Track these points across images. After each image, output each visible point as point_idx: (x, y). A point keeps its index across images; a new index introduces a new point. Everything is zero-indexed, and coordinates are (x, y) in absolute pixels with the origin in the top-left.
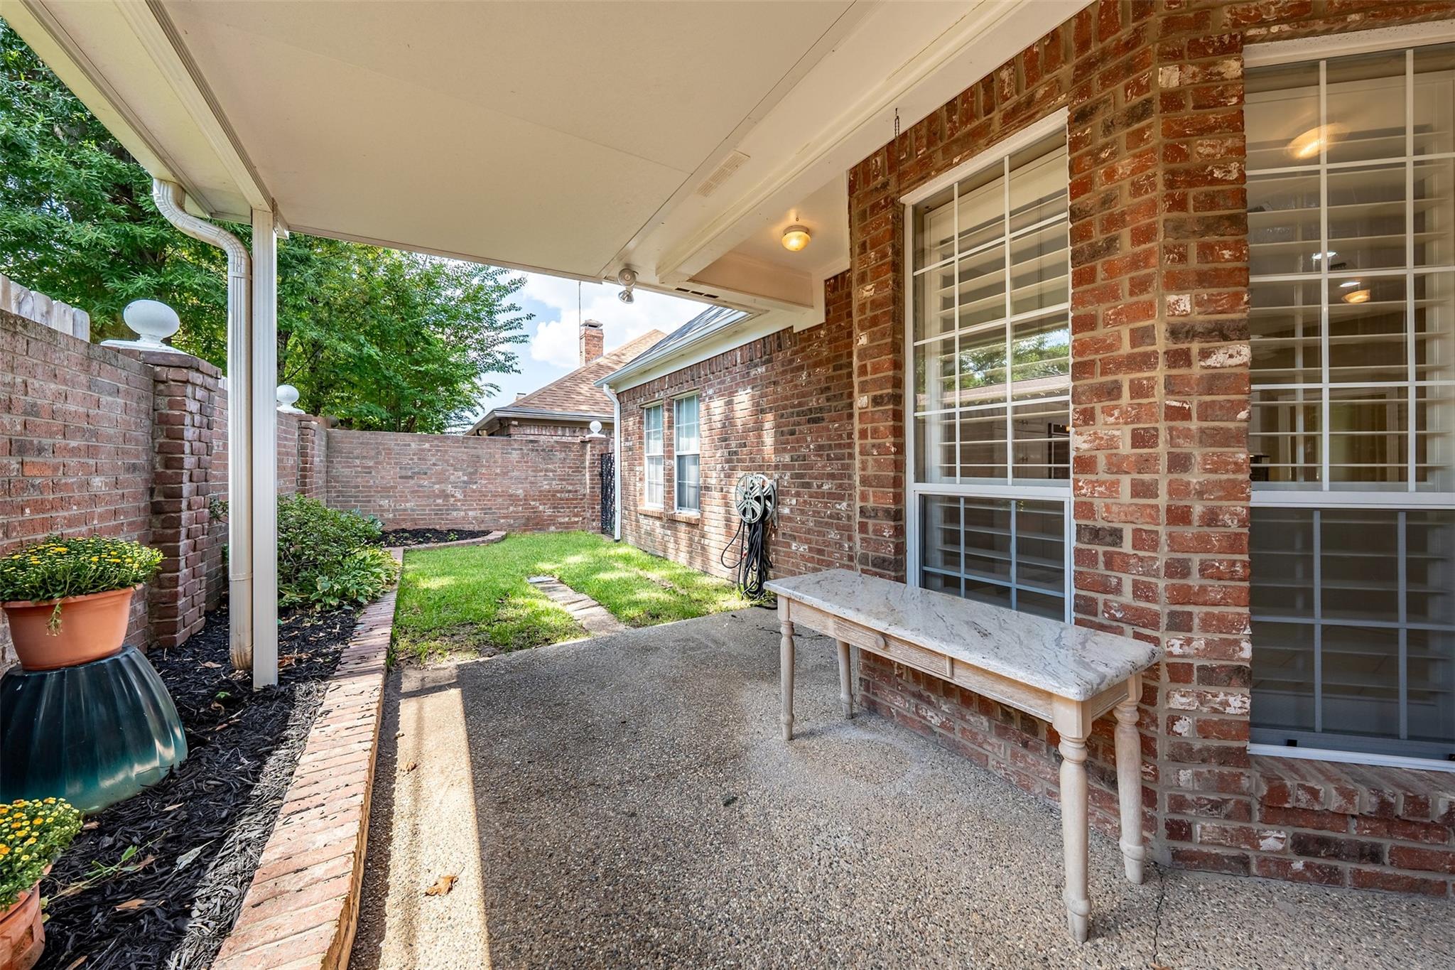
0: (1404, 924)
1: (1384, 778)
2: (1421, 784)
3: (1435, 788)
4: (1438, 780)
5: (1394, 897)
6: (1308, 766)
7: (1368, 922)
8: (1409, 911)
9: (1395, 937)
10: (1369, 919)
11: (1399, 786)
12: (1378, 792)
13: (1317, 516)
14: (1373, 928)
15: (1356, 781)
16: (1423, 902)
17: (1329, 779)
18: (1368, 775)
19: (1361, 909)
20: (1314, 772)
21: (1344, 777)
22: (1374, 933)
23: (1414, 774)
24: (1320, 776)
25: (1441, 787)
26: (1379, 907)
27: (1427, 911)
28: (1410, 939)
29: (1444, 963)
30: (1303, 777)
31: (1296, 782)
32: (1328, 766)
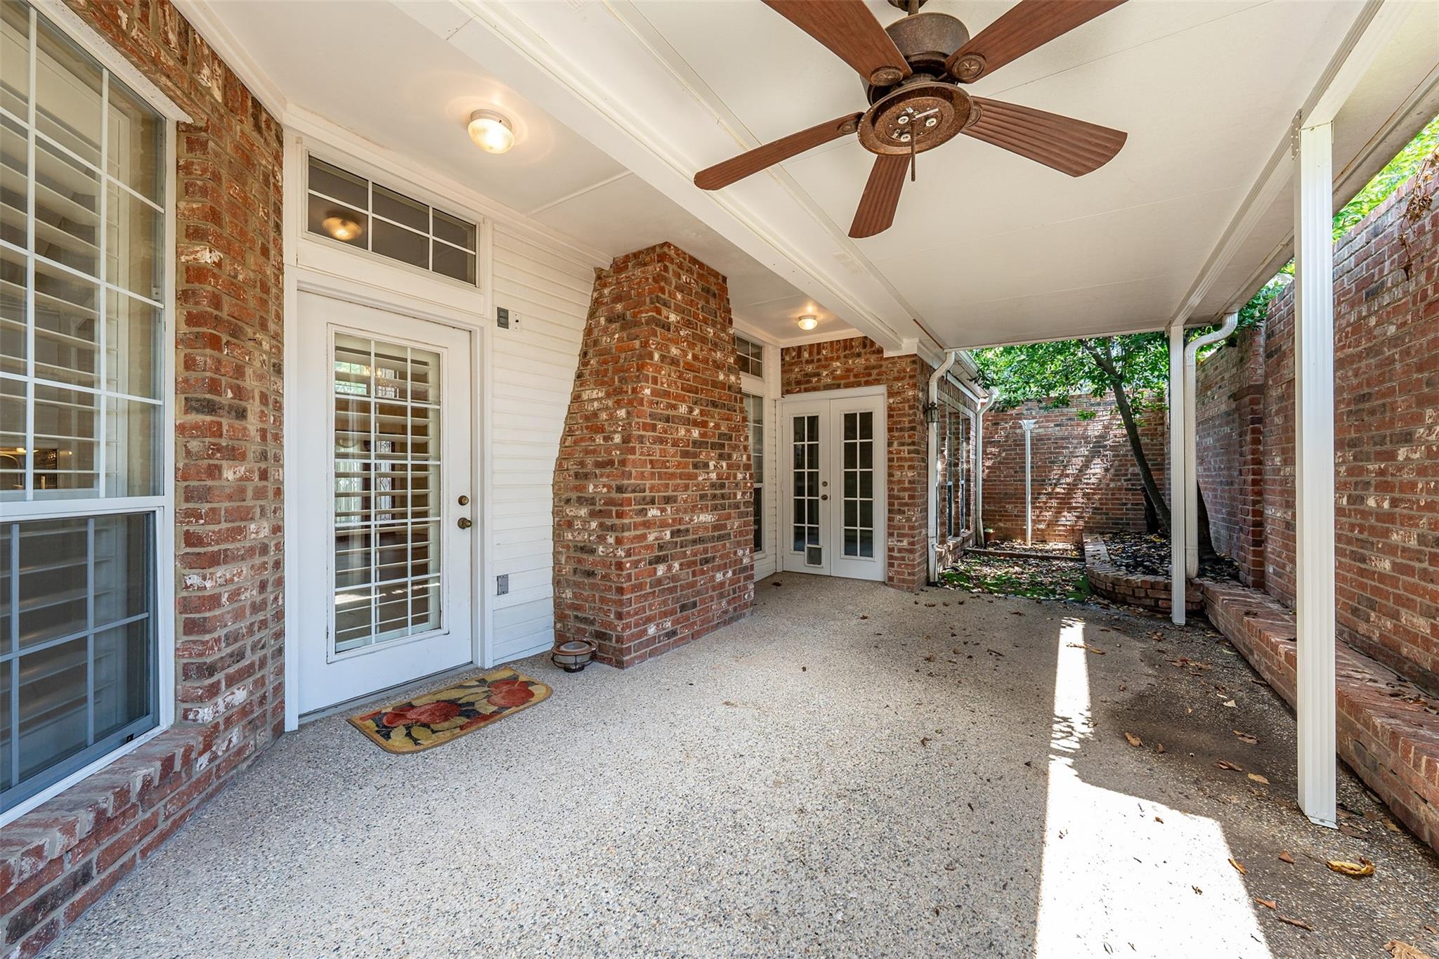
0: (122, 916)
1: (89, 791)
2: (117, 776)
3: (129, 773)
4: (124, 766)
5: (100, 904)
6: (15, 830)
7: (98, 943)
8: (119, 904)
9: (124, 933)
10: (96, 940)
11: (105, 789)
12: (93, 805)
13: (16, 529)
14: (105, 944)
15: (70, 810)
16: (121, 887)
17: (47, 826)
18: (75, 798)
19: (85, 940)
20: (28, 830)
21: (58, 814)
22: (109, 947)
23: (106, 772)
24: (36, 830)
25: (132, 769)
26: (97, 923)
27: (130, 890)
28: (134, 923)
29: (165, 915)
30: (23, 844)
31: (19, 854)
32: (34, 816)
